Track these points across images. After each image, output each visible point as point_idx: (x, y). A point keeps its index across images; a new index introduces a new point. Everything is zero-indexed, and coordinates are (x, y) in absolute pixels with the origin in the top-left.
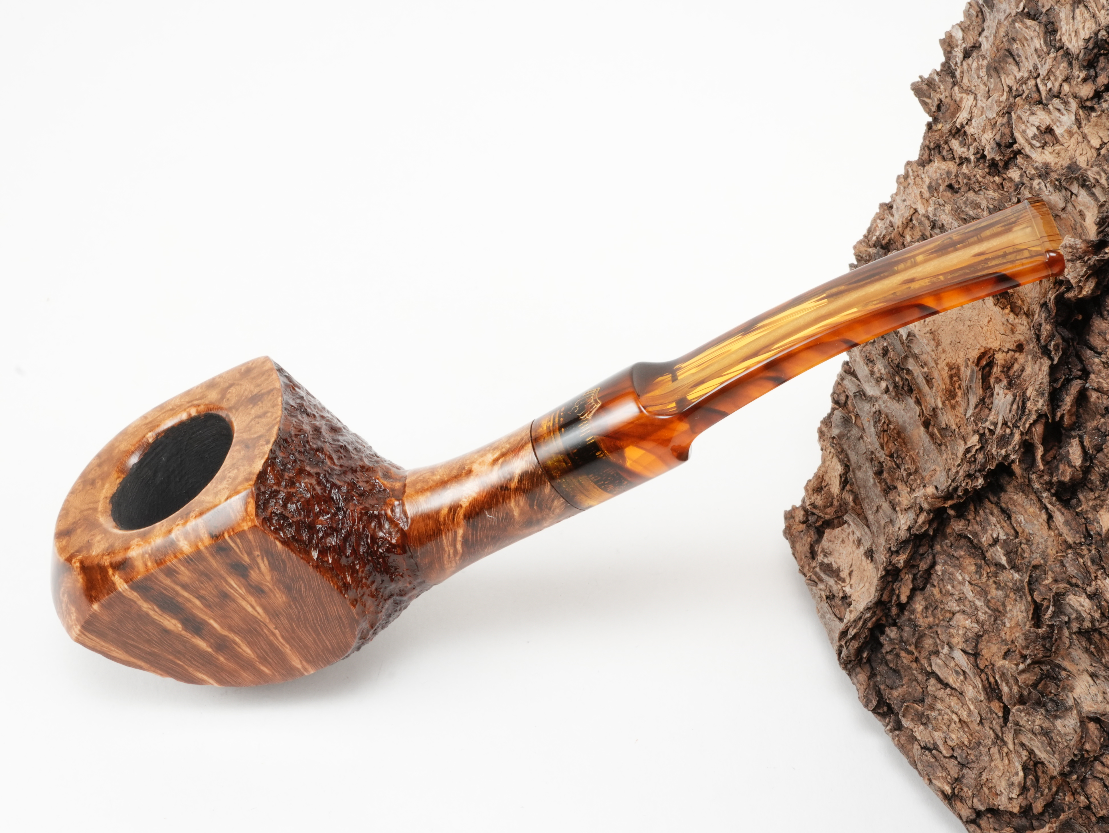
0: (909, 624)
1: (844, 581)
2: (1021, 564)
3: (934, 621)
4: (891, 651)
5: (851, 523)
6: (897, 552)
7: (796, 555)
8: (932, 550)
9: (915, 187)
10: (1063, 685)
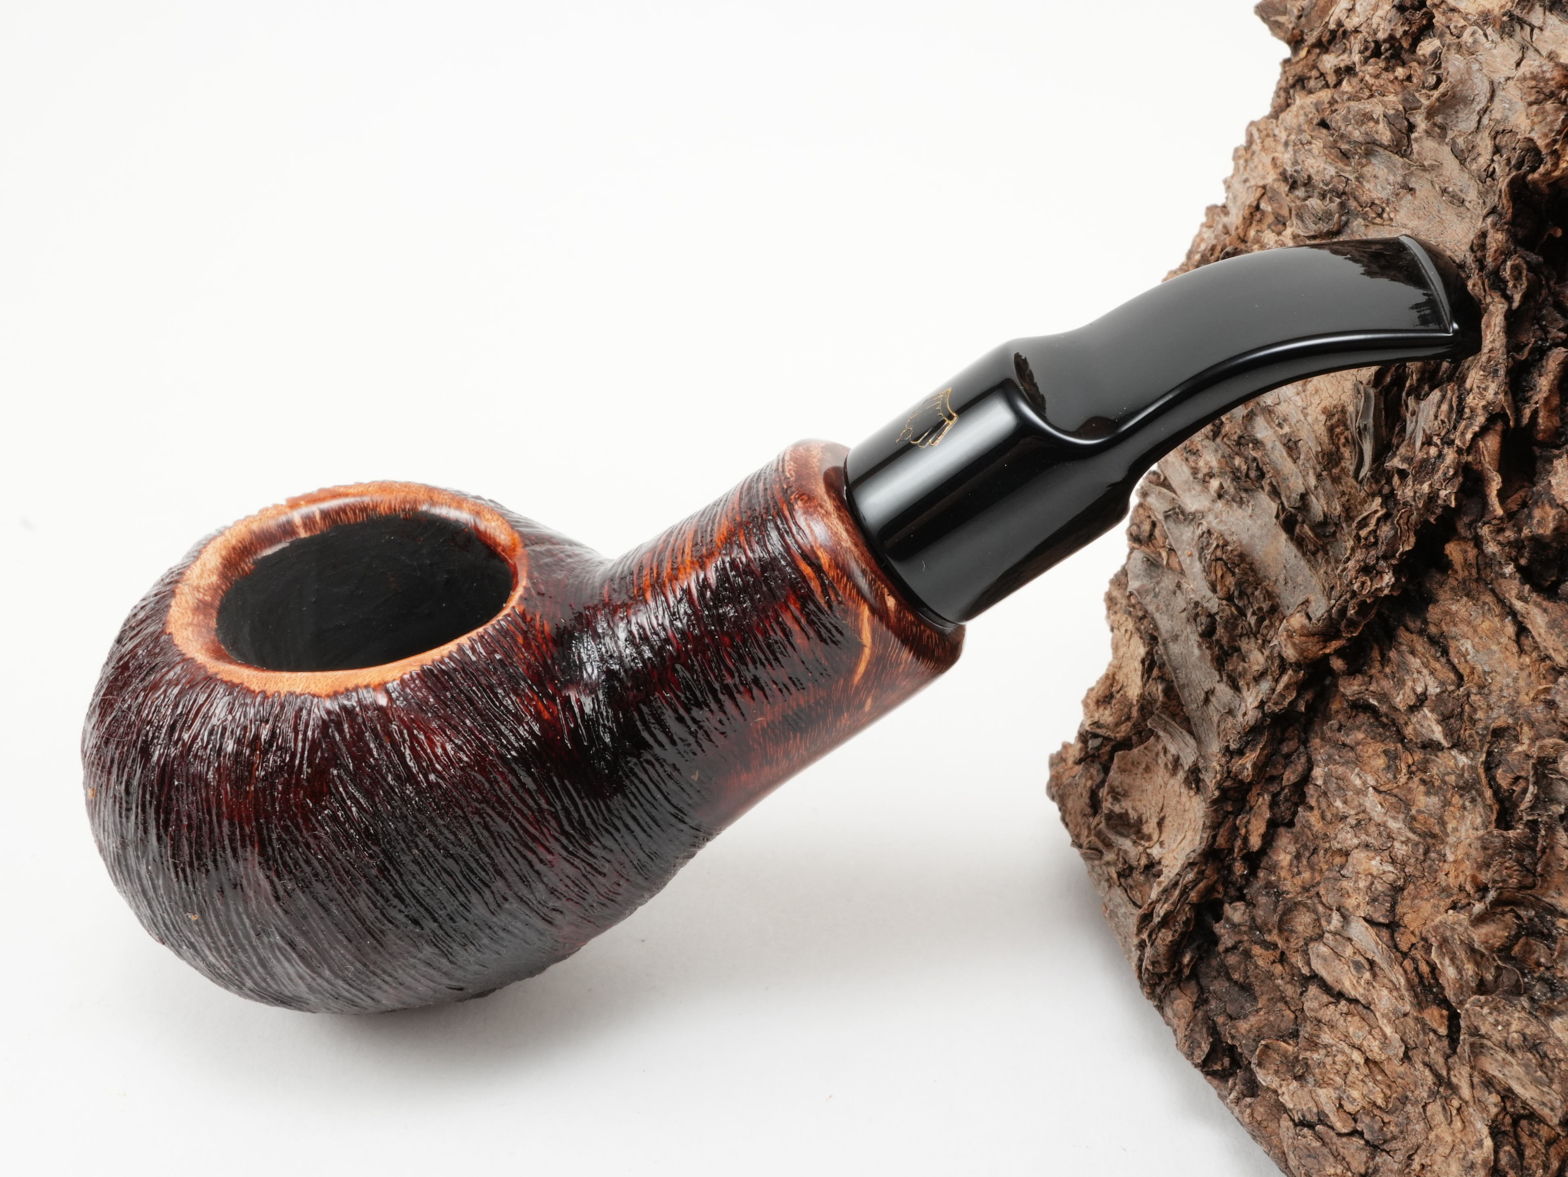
0: (1268, 893)
1: (1149, 838)
2: (1471, 736)
3: (1313, 878)
4: (1235, 947)
5: (1161, 733)
6: (1241, 752)
7: (1067, 820)
8: (1306, 748)
9: (1263, 154)
10: (1562, 946)
